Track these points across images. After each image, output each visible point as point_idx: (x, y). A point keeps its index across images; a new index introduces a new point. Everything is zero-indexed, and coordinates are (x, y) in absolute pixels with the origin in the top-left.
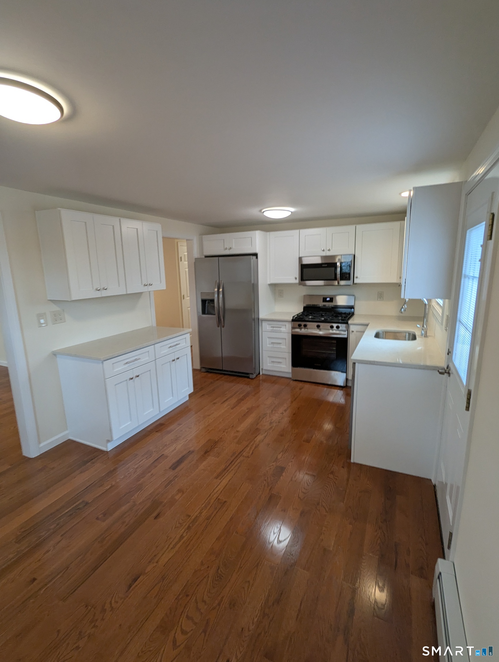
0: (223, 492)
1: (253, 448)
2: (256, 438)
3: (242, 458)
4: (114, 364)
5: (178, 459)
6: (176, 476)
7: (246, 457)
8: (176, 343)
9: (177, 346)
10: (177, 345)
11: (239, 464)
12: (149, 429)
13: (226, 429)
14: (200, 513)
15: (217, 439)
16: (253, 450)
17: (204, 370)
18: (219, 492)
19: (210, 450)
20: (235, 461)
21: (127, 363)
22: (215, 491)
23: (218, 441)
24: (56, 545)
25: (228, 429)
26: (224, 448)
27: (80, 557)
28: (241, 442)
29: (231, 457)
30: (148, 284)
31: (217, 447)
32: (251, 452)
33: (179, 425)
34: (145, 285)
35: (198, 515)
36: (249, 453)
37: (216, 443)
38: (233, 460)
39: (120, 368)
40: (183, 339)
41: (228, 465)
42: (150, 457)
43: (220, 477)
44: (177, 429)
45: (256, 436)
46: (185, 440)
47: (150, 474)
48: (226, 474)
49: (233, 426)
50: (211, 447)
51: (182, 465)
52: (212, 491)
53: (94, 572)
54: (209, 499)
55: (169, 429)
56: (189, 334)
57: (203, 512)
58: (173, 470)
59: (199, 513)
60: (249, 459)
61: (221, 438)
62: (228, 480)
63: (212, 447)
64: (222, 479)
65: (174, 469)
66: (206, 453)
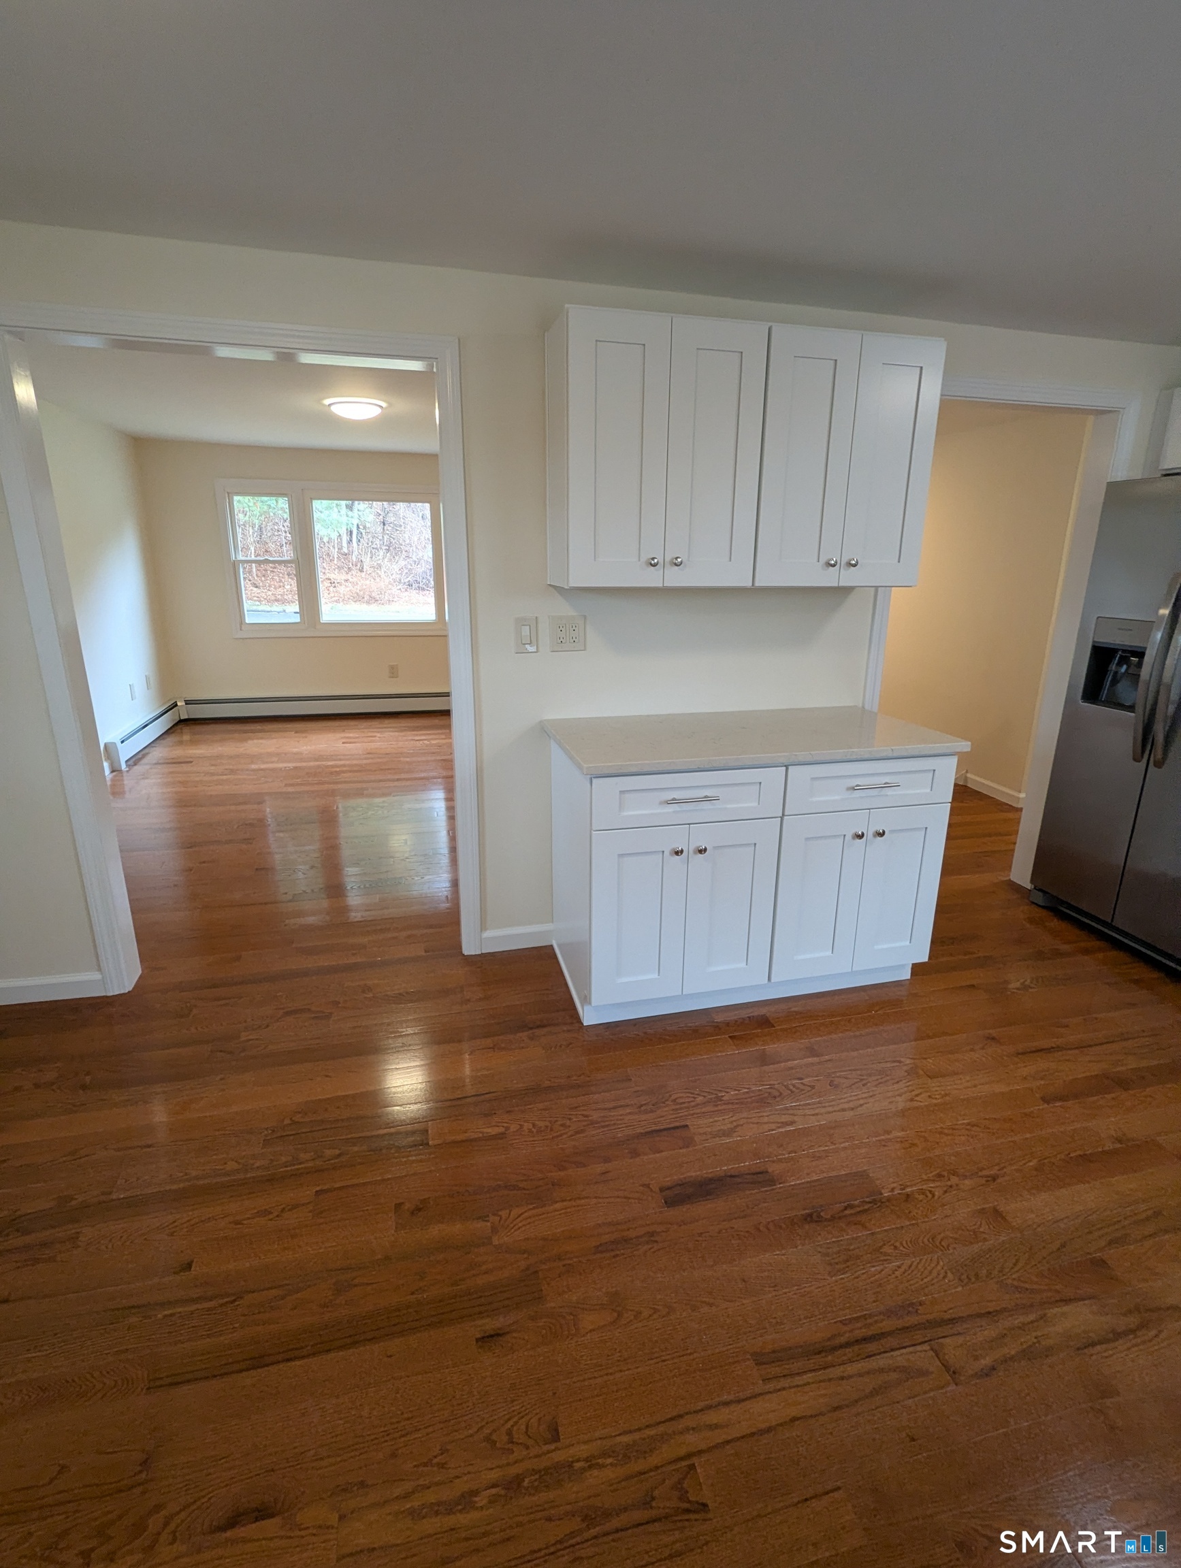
0: (729, 1449)
1: (1012, 1349)
2: (1065, 1309)
3: (920, 1356)
4: (627, 795)
5: (707, 1173)
6: (652, 1234)
7: (946, 1367)
8: (887, 779)
9: (889, 792)
10: (887, 786)
11: (894, 1376)
12: (719, 1018)
13: (955, 1173)
14: (591, 1463)
15: (893, 1190)
16: (1006, 1360)
17: (1039, 898)
18: (720, 1436)
19: (833, 1218)
20: (891, 1342)
21: (674, 801)
22: (712, 1417)
23: (889, 1199)
24: (289, 1207)
25: (965, 1177)
26: (886, 1249)
27: (274, 1292)
28: (977, 1275)
29: (889, 1313)
30: (844, 560)
31: (865, 1227)
32: (986, 1362)
33: (812, 1052)
34: (829, 565)
35: (577, 1465)
36: (976, 1358)
37: (874, 1202)
38: (883, 1335)
39: (644, 809)
40: (925, 771)
41: (843, 1340)
42: (652, 1111)
43: (775, 1370)
44: (790, 1064)
45: (1067, 1301)
46: (784, 1119)
47: (600, 1168)
48: (807, 1377)
49: (994, 1178)
50: (846, 1208)
51: (702, 1209)
52: (701, 1405)
53: (248, 1370)
54: (661, 1429)
55: (771, 1048)
56: (953, 762)
57: (602, 1466)
58: (666, 1202)
59: (586, 1460)
60: (952, 1387)
61: (908, 1196)
62: (794, 1412)
63: (847, 1212)
64: (771, 1386)
65: (671, 1203)
66: (808, 1218)
